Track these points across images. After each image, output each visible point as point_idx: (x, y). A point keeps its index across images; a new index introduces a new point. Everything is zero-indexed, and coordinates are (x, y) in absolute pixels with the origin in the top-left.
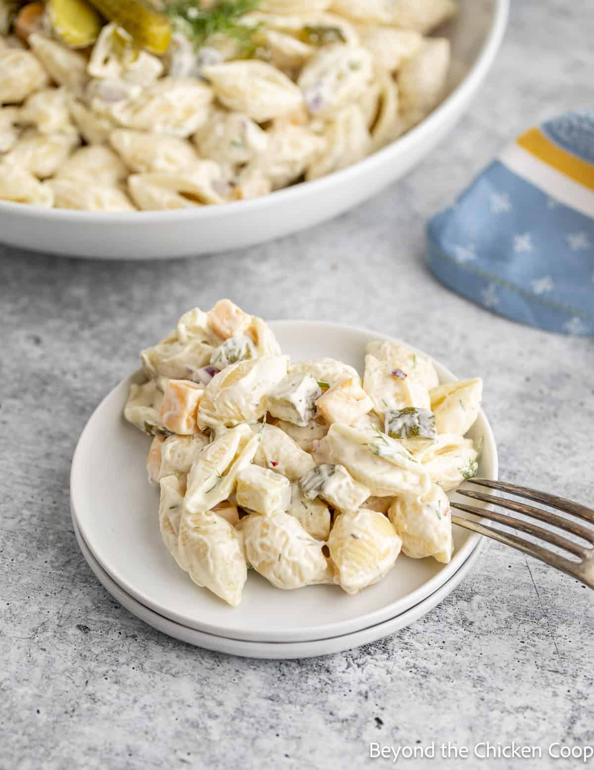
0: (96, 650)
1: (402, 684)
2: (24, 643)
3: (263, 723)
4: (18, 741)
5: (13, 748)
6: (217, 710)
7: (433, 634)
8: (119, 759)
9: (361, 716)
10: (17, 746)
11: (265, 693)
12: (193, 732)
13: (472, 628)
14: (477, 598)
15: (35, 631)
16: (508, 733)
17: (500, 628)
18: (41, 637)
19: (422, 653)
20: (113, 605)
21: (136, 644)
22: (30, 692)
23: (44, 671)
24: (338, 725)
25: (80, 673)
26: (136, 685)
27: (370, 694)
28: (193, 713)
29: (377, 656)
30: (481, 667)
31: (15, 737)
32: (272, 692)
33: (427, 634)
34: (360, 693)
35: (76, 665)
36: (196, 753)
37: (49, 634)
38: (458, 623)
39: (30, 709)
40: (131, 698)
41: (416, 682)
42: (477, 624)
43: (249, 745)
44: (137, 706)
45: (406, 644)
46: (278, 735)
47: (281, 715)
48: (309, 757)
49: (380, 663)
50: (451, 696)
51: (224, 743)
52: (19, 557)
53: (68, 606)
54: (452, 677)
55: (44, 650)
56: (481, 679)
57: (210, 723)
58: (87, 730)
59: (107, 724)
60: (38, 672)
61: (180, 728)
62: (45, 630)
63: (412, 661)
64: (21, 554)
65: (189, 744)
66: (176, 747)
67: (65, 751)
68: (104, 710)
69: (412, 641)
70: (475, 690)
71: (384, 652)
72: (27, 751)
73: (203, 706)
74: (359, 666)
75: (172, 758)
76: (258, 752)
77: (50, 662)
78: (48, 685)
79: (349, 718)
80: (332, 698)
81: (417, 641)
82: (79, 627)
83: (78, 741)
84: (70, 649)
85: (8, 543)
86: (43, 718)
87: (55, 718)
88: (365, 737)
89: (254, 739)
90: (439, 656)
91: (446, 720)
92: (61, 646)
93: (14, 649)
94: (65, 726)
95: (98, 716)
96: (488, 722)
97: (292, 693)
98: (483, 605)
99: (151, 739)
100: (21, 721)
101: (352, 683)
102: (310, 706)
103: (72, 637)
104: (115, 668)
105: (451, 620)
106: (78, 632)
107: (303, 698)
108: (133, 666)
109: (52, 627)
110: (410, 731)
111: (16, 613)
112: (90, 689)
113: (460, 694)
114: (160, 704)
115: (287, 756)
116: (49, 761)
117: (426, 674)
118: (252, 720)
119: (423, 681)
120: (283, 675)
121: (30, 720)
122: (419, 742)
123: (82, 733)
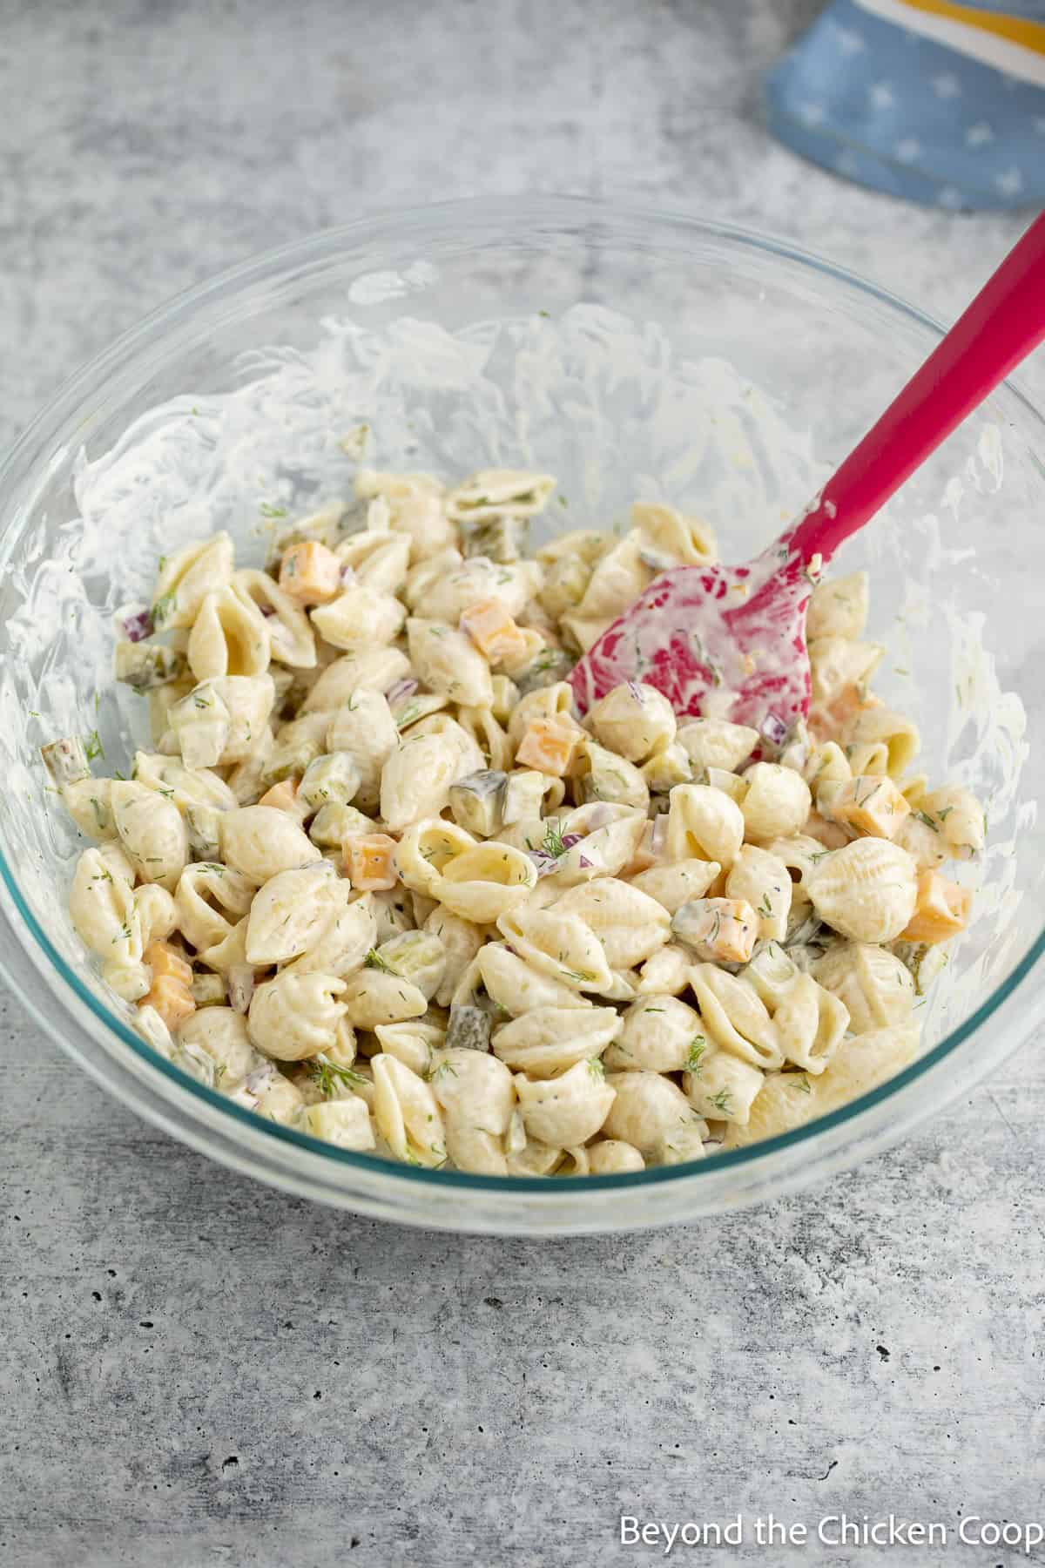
0: (520, 1329)
1: (894, 1294)
2: (429, 1339)
3: (749, 1385)
4: (471, 1475)
5: (469, 1485)
6: (690, 1380)
7: (909, 1218)
8: (598, 1471)
9: (861, 1349)
10: (472, 1481)
11: (738, 1343)
12: (672, 1415)
13: (952, 1198)
14: (945, 1156)
15: (436, 1318)
16: (1035, 1333)
17: (983, 1192)
18: (447, 1326)
19: (904, 1246)
20: (517, 1262)
21: (563, 1311)
22: (461, 1405)
23: (467, 1372)
24: (837, 1367)
25: (511, 1366)
26: (584, 1366)
27: (861, 1317)
28: (664, 1389)
29: (853, 1263)
30: (978, 1250)
31: (465, 1471)
32: (747, 1339)
33: (902, 1219)
34: (849, 1318)
35: (503, 1355)
36: (686, 1443)
37: (456, 1319)
38: (933, 1194)
39: (470, 1427)
40: (584, 1385)
41: (908, 1288)
42: (955, 1192)
43: (742, 1418)
44: (594, 1395)
45: (881, 1237)
46: (772, 1397)
47: (768, 1368)
48: (817, 1418)
49: (859, 1272)
50: (955, 1298)
51: (713, 1422)
53: (464, 1276)
54: (949, 1272)
55: (457, 1343)
56: (982, 1267)
57: (688, 1398)
58: (547, 1440)
59: (568, 1428)
60: (460, 1375)
61: (657, 1414)
62: (449, 1316)
63: (896, 1260)
65: (673, 1432)
66: (659, 1440)
67: (532, 1474)
68: (557, 1409)
69: (887, 1232)
70: (979, 1283)
71: (860, 1255)
72: (486, 1486)
73: (671, 1377)
74: (836, 1282)
75: (659, 1455)
76: (757, 1424)
77: (471, 1358)
78: (480, 1391)
79: (847, 1355)
80: (819, 1332)
81: (893, 1231)
82: (488, 1301)
83: (542, 1458)
84: (488, 1335)
86: (489, 1436)
87: (503, 1434)
88: (874, 1376)
89: (746, 1409)
90: (925, 1246)
91: (959, 1332)
92: (475, 1333)
93: (419, 1348)
94: (519, 1441)
95: (553, 1420)
96: (1008, 1323)
97: (770, 1337)
98: (955, 1164)
99: (625, 1436)
100: (464, 1447)
101: (835, 1306)
102: (796, 1348)
103: (484, 1318)
104: (550, 1349)
105: (924, 1193)
106: (489, 1309)
107: (786, 1339)
108: (571, 1341)
109: (455, 1308)
110: (922, 1356)
111: (404, 1299)
112: (531, 1384)
113: (965, 1293)
114: (621, 1386)
115: (791, 1422)
116: (517, 1494)
117: (918, 1274)
118: (736, 1383)
119: (917, 1284)
120: (752, 1313)
121: (474, 1443)
122: (937, 1368)
123: (543, 1446)
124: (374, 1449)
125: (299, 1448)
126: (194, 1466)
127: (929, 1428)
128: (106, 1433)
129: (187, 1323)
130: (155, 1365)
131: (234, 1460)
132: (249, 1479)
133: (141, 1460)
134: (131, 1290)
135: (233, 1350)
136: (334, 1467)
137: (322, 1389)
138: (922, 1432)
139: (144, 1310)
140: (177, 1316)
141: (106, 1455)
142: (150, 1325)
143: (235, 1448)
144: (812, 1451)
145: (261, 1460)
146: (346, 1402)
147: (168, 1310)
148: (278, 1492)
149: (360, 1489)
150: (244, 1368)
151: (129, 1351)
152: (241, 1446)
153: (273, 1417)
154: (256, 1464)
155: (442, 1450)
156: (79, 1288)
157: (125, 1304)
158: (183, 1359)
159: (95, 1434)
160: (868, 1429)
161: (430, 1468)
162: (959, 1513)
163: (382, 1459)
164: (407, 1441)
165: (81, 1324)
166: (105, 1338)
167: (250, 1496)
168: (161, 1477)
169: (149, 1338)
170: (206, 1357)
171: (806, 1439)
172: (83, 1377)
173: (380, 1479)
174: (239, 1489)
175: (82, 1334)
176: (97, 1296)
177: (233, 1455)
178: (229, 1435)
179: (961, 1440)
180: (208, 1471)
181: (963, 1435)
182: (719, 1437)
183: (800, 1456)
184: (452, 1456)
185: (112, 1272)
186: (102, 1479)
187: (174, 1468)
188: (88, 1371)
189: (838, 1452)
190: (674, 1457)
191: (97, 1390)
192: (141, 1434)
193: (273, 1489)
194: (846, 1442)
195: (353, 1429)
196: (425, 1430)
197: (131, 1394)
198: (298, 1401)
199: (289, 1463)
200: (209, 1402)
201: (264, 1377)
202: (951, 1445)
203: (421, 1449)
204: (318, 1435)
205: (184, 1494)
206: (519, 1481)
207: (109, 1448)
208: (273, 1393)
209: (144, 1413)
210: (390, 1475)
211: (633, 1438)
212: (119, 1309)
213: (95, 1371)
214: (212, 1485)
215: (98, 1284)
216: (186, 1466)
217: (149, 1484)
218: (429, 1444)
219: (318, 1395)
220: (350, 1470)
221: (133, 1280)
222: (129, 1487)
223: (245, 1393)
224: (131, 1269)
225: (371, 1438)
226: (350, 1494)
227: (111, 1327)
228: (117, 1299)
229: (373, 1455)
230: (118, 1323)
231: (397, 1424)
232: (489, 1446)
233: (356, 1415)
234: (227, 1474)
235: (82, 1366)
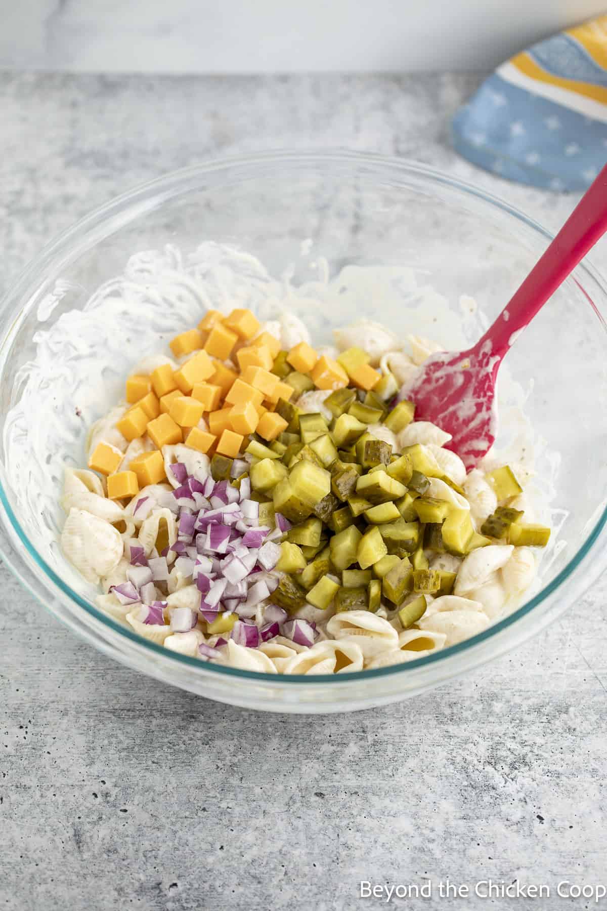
0: (335, 809)
1: (546, 786)
2: (284, 816)
3: (466, 838)
4: (310, 891)
5: (309, 897)
6: (432, 836)
7: (553, 744)
9: (528, 817)
10: (311, 894)
11: (458, 815)
12: (422, 856)
13: (576, 733)
14: (571, 709)
15: (288, 804)
17: (594, 729)
18: (294, 808)
19: (550, 760)
20: (333, 772)
21: (360, 799)
22: (303, 852)
23: (306, 834)
24: (515, 827)
25: (331, 830)
26: (372, 829)
27: (527, 800)
28: (417, 841)
29: (522, 770)
30: (592, 761)
31: (307, 888)
32: (463, 813)
33: (549, 745)
34: (520, 800)
35: (326, 823)
36: (431, 871)
37: (298, 804)
38: (565, 731)
39: (308, 865)
40: (372, 840)
41: (553, 783)
42: (578, 729)
43: (462, 856)
44: (378, 845)
45: (537, 755)
46: (478, 844)
47: (476, 828)
48: (504, 855)
49: (525, 774)
50: (580, 788)
51: (446, 859)
52: (254, 750)
53: (303, 780)
54: (575, 773)
55: (300, 818)
56: (594, 770)
57: (431, 846)
58: (353, 871)
59: (364, 864)
60: (302, 836)
61: (414, 855)
62: (294, 802)
63: (546, 768)
64: (255, 747)
65: (423, 865)
66: (416, 870)
67: (344, 890)
68: (357, 853)
69: (540, 752)
70: (593, 779)
71: (525, 765)
72: (319, 896)
73: (421, 834)
74: (513, 780)
75: (416, 878)
76: (471, 860)
77: (308, 826)
78: (313, 844)
79: (520, 820)
80: (503, 808)
81: (544, 752)
82: (316, 794)
83: (349, 881)
84: (317, 813)
85: (242, 741)
86: (319, 869)
87: (327, 868)
88: (535, 832)
89: (464, 851)
90: (562, 760)
91: (584, 806)
92: (310, 812)
93: (279, 822)
94: (336, 872)
95: (355, 859)
97: (476, 811)
98: (578, 714)
99: (397, 868)
100: (305, 875)
101: (513, 793)
102: (491, 817)
103: (315, 804)
104: (352, 820)
105: (560, 730)
106: (317, 798)
107: (485, 812)
108: (364, 815)
109: (298, 799)
110: (563, 821)
111: (269, 794)
112: (342, 839)
113: (586, 785)
114: (393, 840)
115: (490, 858)
116: (336, 901)
117: (559, 775)
118: (458, 837)
119: (558, 781)
120: (466, 798)
121: (312, 873)
122: (571, 827)
123: (350, 874)
124: (254, 877)
125: (212, 878)
126: (152, 889)
127: (567, 860)
128: (102, 871)
129: (146, 809)
130: (130, 833)
131: (175, 885)
132: (184, 895)
133: (122, 886)
134: (114, 792)
135: (173, 824)
136: (232, 888)
137: (224, 845)
138: (563, 863)
139: (122, 803)
140: (141, 805)
141: (103, 883)
142: (125, 811)
143: (176, 878)
144: (502, 874)
145: (191, 884)
146: (238, 851)
147: (136, 802)
148: (201, 902)
149: (247, 900)
150: (180, 833)
151: (114, 825)
152: (179, 877)
153: (197, 861)
154: (188, 887)
155: (293, 877)
156: (85, 791)
157: (111, 799)
158: (145, 829)
159: (96, 872)
160: (534, 861)
161: (287, 887)
162: (586, 907)
163: (259, 882)
164: (273, 872)
165: (87, 811)
166: (100, 818)
167: (185, 905)
168: (134, 895)
169: (125, 818)
170: (158, 829)
171: (498, 868)
172: (88, 840)
173: (258, 894)
174: (178, 901)
175: (87, 816)
176: (95, 795)
177: (175, 882)
178: (172, 870)
179: (586, 867)
180: (161, 891)
181: (588, 864)
182: (449, 868)
183: (496, 877)
184: (299, 881)
185: (103, 782)
186: (101, 897)
187: (141, 890)
188: (91, 837)
189: (517, 874)
190: (424, 879)
191: (97, 848)
192: (122, 871)
193: (198, 901)
194: (521, 869)
195: (242, 866)
196: (283, 866)
197: (116, 850)
198: (211, 851)
199: (206, 886)
200: (160, 853)
201: (191, 839)
202: (581, 869)
203: (281, 876)
204: (222, 870)
205: (148, 904)
206: (337, 894)
207: (105, 880)
208: (197, 847)
209: (123, 860)
210: (264, 891)
211: (401, 869)
212: (108, 802)
213: (95, 836)
214: (164, 899)
215: (97, 787)
216: (148, 889)
217: (128, 899)
218: (286, 874)
219: (222, 848)
220: (241, 889)
221: (115, 786)
222: (116, 901)
223: (180, 848)
224: (114, 780)
225: (252, 871)
226: (242, 902)
227: (103, 812)
228: (106, 797)
229: (254, 881)
230: (107, 810)
231: (267, 863)
232: (320, 874)
233: (244, 859)
234: (171, 893)
235: (88, 834)
